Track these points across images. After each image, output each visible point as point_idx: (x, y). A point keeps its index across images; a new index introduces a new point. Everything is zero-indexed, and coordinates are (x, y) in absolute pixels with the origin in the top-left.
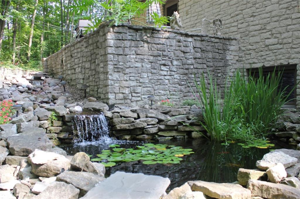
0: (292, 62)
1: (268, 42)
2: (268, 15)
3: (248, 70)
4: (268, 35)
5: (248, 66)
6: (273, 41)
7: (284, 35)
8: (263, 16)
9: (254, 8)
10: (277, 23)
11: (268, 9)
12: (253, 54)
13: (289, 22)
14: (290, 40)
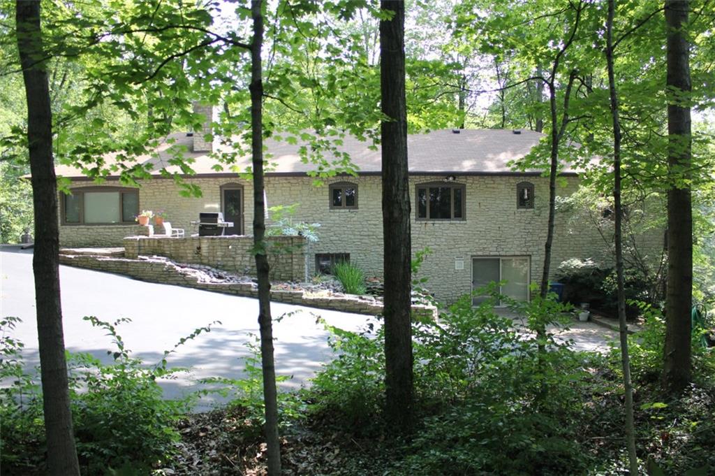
0: (347, 252)
1: (332, 238)
2: (332, 222)
3: (316, 255)
4: (332, 234)
5: (317, 252)
6: (334, 238)
7: (343, 236)
8: (330, 222)
9: (321, 215)
10: (338, 228)
11: (332, 218)
12: (321, 244)
13: (345, 229)
14: (346, 239)
